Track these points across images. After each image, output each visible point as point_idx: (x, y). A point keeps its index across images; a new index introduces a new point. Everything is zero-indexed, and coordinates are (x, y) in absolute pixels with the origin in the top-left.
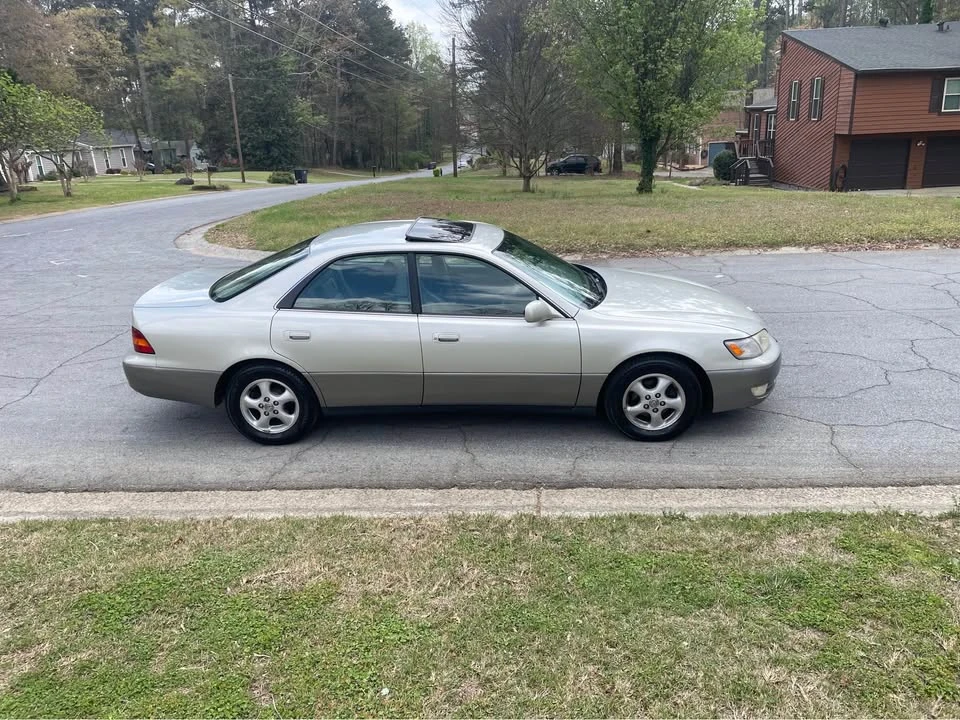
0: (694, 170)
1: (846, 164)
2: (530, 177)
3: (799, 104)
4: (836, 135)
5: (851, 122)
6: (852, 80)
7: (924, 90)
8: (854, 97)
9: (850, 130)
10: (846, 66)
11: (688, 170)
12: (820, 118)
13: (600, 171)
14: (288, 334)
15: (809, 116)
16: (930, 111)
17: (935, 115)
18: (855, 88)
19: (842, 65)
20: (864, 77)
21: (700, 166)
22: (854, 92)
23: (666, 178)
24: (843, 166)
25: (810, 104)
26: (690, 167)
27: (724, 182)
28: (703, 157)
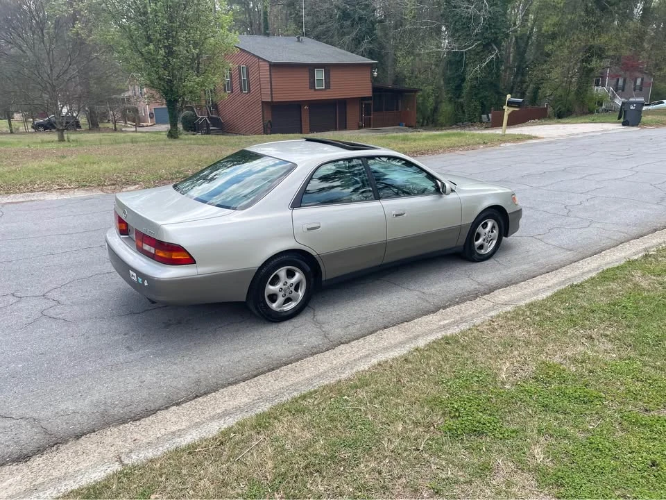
0: (147, 126)
1: (270, 119)
2: (63, 130)
3: (232, 82)
4: (263, 102)
5: (271, 94)
6: (268, 68)
7: (305, 76)
8: (271, 78)
9: (272, 99)
10: (261, 59)
11: (143, 126)
12: (249, 91)
13: (80, 127)
14: (306, 226)
15: (241, 91)
16: (310, 88)
17: (313, 90)
18: (270, 72)
19: (259, 58)
20: (275, 66)
21: (150, 124)
22: (270, 75)
23: (133, 132)
24: (269, 121)
25: (241, 83)
26: (145, 124)
27: (193, 133)
28: (151, 118)
